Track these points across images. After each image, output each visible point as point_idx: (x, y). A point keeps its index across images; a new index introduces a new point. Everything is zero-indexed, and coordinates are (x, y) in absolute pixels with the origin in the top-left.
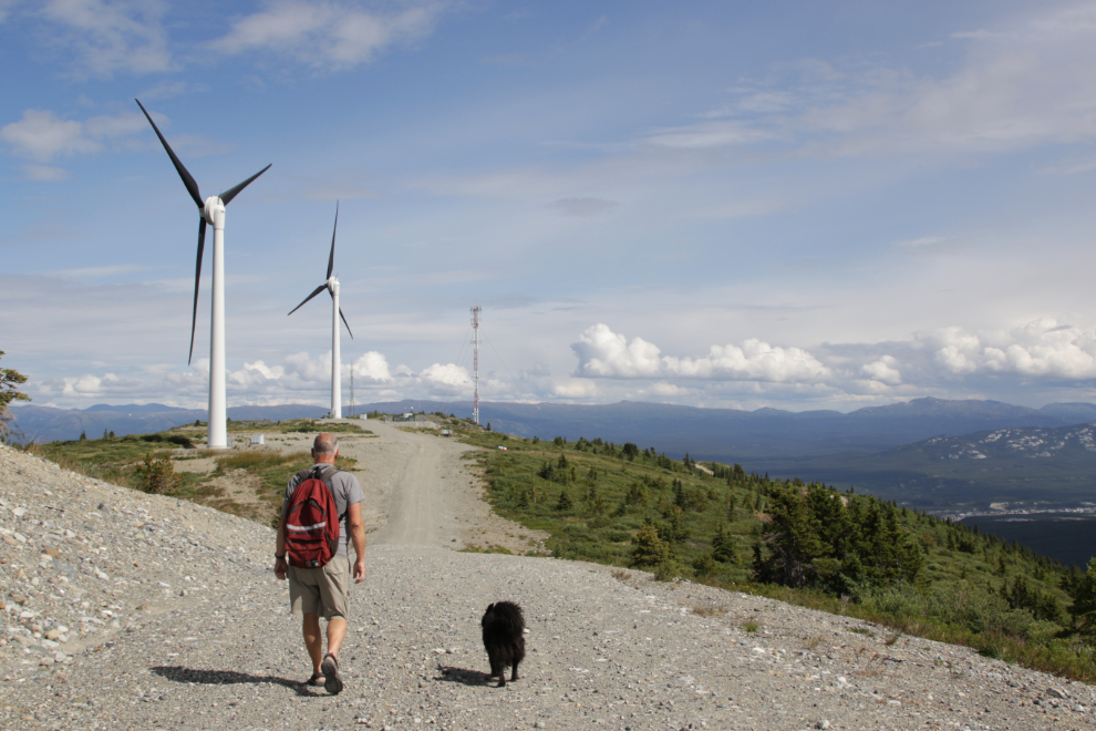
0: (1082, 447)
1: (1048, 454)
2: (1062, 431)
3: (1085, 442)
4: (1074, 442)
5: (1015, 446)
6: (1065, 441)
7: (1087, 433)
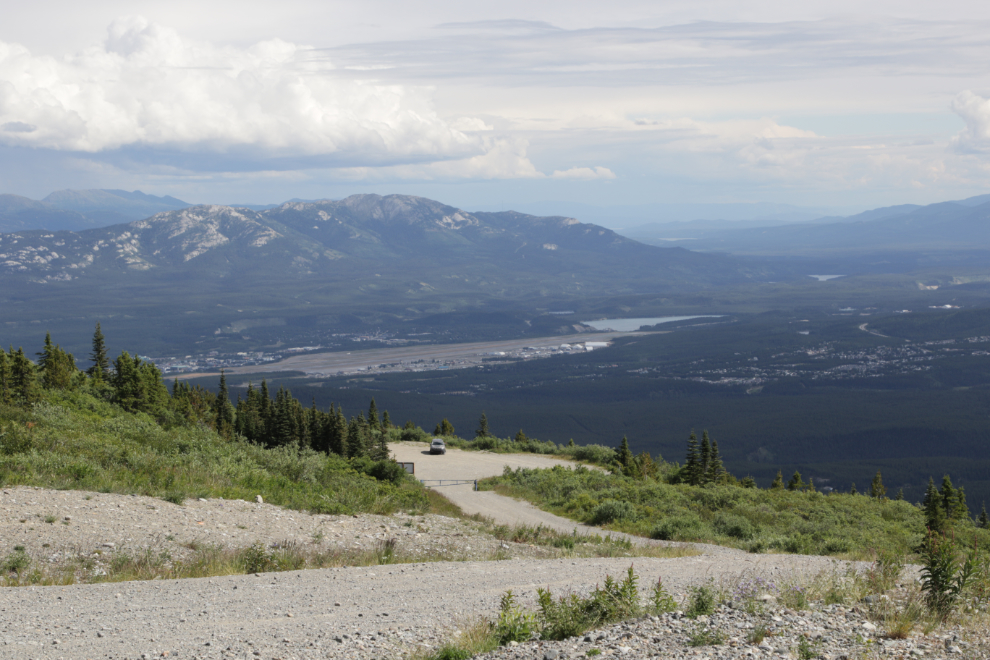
0: (122, 262)
1: (68, 278)
2: (89, 236)
3: (127, 255)
4: (110, 252)
5: (11, 263)
6: (95, 253)
7: (129, 240)
